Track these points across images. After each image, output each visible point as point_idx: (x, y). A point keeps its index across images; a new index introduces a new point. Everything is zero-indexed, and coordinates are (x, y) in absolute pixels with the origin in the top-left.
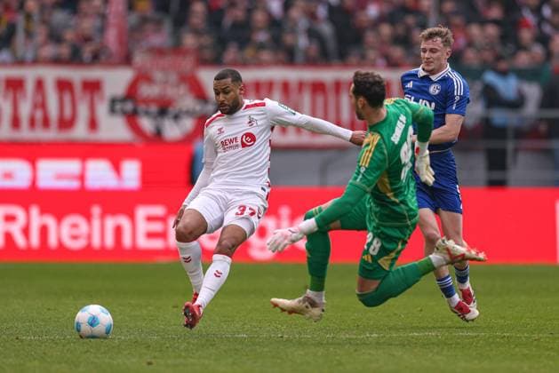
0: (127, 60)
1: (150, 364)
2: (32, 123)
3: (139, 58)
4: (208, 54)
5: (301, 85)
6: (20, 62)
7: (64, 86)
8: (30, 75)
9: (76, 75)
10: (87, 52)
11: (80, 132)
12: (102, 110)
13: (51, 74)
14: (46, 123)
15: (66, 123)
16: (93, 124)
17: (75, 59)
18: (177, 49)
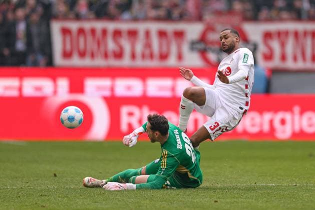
0: (199, 18)
1: (216, 201)
2: (143, 56)
3: (208, 17)
4: (249, 14)
5: (305, 33)
6: (135, 19)
7: (162, 34)
8: (141, 27)
9: (170, 27)
10: (176, 13)
11: (172, 62)
12: (185, 48)
13: (154, 27)
14: (151, 56)
15: (164, 57)
16: (180, 57)
17: (168, 18)
18: (230, 11)
